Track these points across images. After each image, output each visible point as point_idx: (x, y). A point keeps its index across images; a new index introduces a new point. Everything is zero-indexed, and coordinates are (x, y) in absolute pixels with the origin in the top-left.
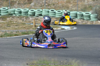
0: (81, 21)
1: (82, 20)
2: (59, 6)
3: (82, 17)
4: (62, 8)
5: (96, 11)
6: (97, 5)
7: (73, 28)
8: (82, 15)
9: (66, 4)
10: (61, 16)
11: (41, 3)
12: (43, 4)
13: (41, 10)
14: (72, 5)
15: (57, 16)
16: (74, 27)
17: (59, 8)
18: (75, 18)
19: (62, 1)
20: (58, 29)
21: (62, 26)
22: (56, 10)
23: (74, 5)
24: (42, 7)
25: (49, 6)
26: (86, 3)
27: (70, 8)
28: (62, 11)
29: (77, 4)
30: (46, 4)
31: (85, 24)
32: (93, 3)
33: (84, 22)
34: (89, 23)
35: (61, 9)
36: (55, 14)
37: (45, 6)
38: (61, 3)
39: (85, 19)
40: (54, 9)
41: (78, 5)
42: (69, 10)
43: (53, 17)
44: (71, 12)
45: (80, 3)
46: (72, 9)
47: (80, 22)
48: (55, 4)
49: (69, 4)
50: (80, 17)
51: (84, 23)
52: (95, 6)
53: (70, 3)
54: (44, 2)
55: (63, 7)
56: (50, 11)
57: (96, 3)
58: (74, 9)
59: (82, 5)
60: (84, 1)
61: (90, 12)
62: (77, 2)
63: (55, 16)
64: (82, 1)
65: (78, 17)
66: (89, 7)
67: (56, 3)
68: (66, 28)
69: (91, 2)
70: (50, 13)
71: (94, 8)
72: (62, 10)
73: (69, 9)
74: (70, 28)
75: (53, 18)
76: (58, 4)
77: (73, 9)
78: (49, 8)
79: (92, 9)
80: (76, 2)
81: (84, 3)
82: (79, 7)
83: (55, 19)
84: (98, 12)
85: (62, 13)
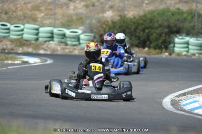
0: (61, 47)
1: (63, 46)
2: (17, 15)
3: (63, 40)
4: (23, 20)
5: (92, 28)
6: (94, 15)
7: (46, 61)
8: (64, 36)
9: (31, 13)
10: (20, 37)
14: (42, 15)
15: (12, 37)
16: (48, 59)
17: (16, 20)
18: (49, 41)
19: (22, 7)
20: (16, 62)
21: (23, 57)
22: (11, 25)
23: (47, 15)
26: (71, 11)
27: (39, 20)
28: (22, 27)
29: (53, 12)
31: (69, 53)
32: (85, 12)
33: (66, 49)
34: (76, 52)
35: (21, 22)
36: (9, 33)
38: (21, 10)
39: (69, 43)
40: (6, 22)
41: (55, 14)
42: (37, 25)
43: (4, 37)
44: (41, 29)
45: (59, 11)
46: (42, 23)
47: (59, 49)
48: (9, 12)
49: (37, 12)
50: (59, 40)
51: (67, 51)
52: (89, 17)
53: (39, 10)
55: (25, 17)
57: (90, 11)
58: (47, 22)
59: (63, 15)
60: (68, 7)
61: (81, 30)
62: (53, 8)
63: (9, 36)
64: (64, 8)
65: (55, 39)
66: (78, 20)
67: (11, 11)
68: (33, 61)
69: (81, 9)
71: (88, 21)
72: (24, 25)
73: (36, 23)
74: (39, 61)
75: (4, 41)
76: (15, 12)
77: (44, 22)
79: (83, 23)
80: (51, 9)
81: (68, 12)
82: (58, 19)
83: (8, 43)
84: (95, 30)
85: (22, 30)
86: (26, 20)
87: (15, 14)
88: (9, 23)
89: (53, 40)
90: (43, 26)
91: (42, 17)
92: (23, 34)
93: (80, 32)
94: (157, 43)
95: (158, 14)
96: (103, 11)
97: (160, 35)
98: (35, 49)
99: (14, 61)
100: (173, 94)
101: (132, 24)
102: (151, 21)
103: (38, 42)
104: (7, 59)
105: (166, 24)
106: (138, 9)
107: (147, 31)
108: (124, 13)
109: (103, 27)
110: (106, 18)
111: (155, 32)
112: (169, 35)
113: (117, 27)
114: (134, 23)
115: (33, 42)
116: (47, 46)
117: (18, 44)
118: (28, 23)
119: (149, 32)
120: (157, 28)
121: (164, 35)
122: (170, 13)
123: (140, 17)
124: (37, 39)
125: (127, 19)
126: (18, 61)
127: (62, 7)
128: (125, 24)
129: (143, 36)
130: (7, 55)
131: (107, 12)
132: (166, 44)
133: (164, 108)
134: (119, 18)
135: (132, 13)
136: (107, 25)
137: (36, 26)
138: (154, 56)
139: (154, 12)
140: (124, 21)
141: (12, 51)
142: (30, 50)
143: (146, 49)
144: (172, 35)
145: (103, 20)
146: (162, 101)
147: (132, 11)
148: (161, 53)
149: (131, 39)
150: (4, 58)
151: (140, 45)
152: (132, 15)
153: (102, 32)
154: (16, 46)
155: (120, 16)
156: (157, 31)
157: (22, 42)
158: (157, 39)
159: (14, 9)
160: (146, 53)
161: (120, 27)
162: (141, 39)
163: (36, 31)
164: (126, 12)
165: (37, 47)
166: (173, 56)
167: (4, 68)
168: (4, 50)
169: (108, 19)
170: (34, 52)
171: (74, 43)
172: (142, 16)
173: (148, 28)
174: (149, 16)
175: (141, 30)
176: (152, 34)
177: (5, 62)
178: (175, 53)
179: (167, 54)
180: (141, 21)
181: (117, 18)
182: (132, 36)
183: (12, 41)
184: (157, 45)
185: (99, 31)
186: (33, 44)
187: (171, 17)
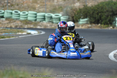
1: (51, 24)
3: (51, 20)
4: (27, 9)
5: (68, 13)
6: (69, 5)
7: (41, 32)
8: (51, 18)
9: (32, 4)
10: (26, 19)
11: (3, 2)
12: (5, 4)
13: (3, 11)
14: (39, 5)
15: (21, 19)
16: (42, 31)
17: (24, 9)
18: (43, 21)
19: (27, 1)
20: (24, 34)
21: (28, 30)
22: (21, 11)
23: (41, 5)
24: (4, 7)
25: (13, 6)
26: (55, 3)
27: (37, 8)
28: (27, 13)
29: (44, 4)
30: (9, 4)
31: (54, 28)
32: (63, 4)
36: (19, 16)
37: (7, 6)
38: (26, 3)
39: (54, 22)
40: (18, 10)
41: (46, 5)
43: (17, 19)
44: (38, 14)
45: (48, 3)
46: (38, 10)
47: (48, 25)
48: (19, 4)
49: (35, 4)
50: (48, 20)
51: (53, 26)
52: (66, 7)
53: (37, 3)
54: (6, 2)
55: (29, 7)
56: (13, 12)
57: (67, 3)
58: (42, 10)
59: (51, 6)
60: (53, 1)
61: (61, 14)
63: (19, 18)
64: (51, 1)
66: (59, 8)
67: (21, 4)
68: (33, 32)
69: (61, 2)
70: (13, 15)
72: (28, 11)
73: (36, 10)
74: (37, 33)
75: (17, 21)
76: (23, 4)
77: (40, 10)
78: (12, 8)
79: (62, 10)
80: (44, 2)
81: (53, 4)
82: (48, 8)
83: (19, 22)
84: (69, 14)
85: (27, 15)
86: (29, 9)
87: (23, 5)
88: (20, 10)
89: (45, 20)
90: (39, 12)
91: (39, 7)
92: (27, 17)
93: (60, 15)
94: (106, 21)
95: (106, 4)
96: (74, 3)
97: (107, 16)
98: (35, 26)
99: (23, 33)
100: (115, 51)
101: (91, 10)
102: (102, 8)
103: (36, 22)
104: (18, 32)
105: (111, 10)
106: (94, 2)
107: (100, 14)
108: (86, 4)
109: (74, 12)
110: (76, 7)
111: (104, 15)
112: (113, 16)
113: (82, 12)
114: (92, 9)
115: (34, 22)
116: (42, 24)
117: (25, 23)
118: (30, 10)
119: (101, 15)
120: (105, 12)
121: (109, 16)
122: (113, 4)
123: (95, 6)
124: (36, 20)
125: (88, 7)
126: (24, 32)
127: (50, 1)
128: (87, 10)
129: (97, 17)
130: (18, 30)
131: (76, 4)
132: (111, 22)
133: (110, 59)
134: (83, 7)
135: (91, 4)
136: (76, 11)
137: (35, 12)
138: (104, 29)
139: (104, 3)
140: (86, 9)
141: (21, 27)
142: (32, 26)
143: (99, 25)
144: (114, 16)
145: (74, 8)
146: (108, 55)
147: (91, 2)
148: (108, 27)
149: (90, 19)
150: (17, 31)
151: (96, 23)
152: (91, 5)
153: (73, 15)
154: (23, 24)
155: (84, 6)
156: (105, 14)
157: (27, 22)
158: (106, 19)
159: (22, 2)
160: (99, 27)
161: (84, 12)
162: (97, 19)
163: (35, 15)
164: (87, 3)
165: (36, 24)
166: (115, 28)
167: (17, 37)
168: (17, 26)
169: (77, 8)
170: (34, 27)
171: (57, 22)
172: (97, 5)
173: (100, 12)
174: (101, 5)
175: (96, 14)
176: (102, 16)
177: (18, 33)
178: (116, 27)
179: (111, 27)
180: (96, 9)
181: (82, 7)
182: (91, 17)
183: (21, 21)
184: (106, 22)
185: (72, 14)
186: (33, 23)
187: (113, 6)
